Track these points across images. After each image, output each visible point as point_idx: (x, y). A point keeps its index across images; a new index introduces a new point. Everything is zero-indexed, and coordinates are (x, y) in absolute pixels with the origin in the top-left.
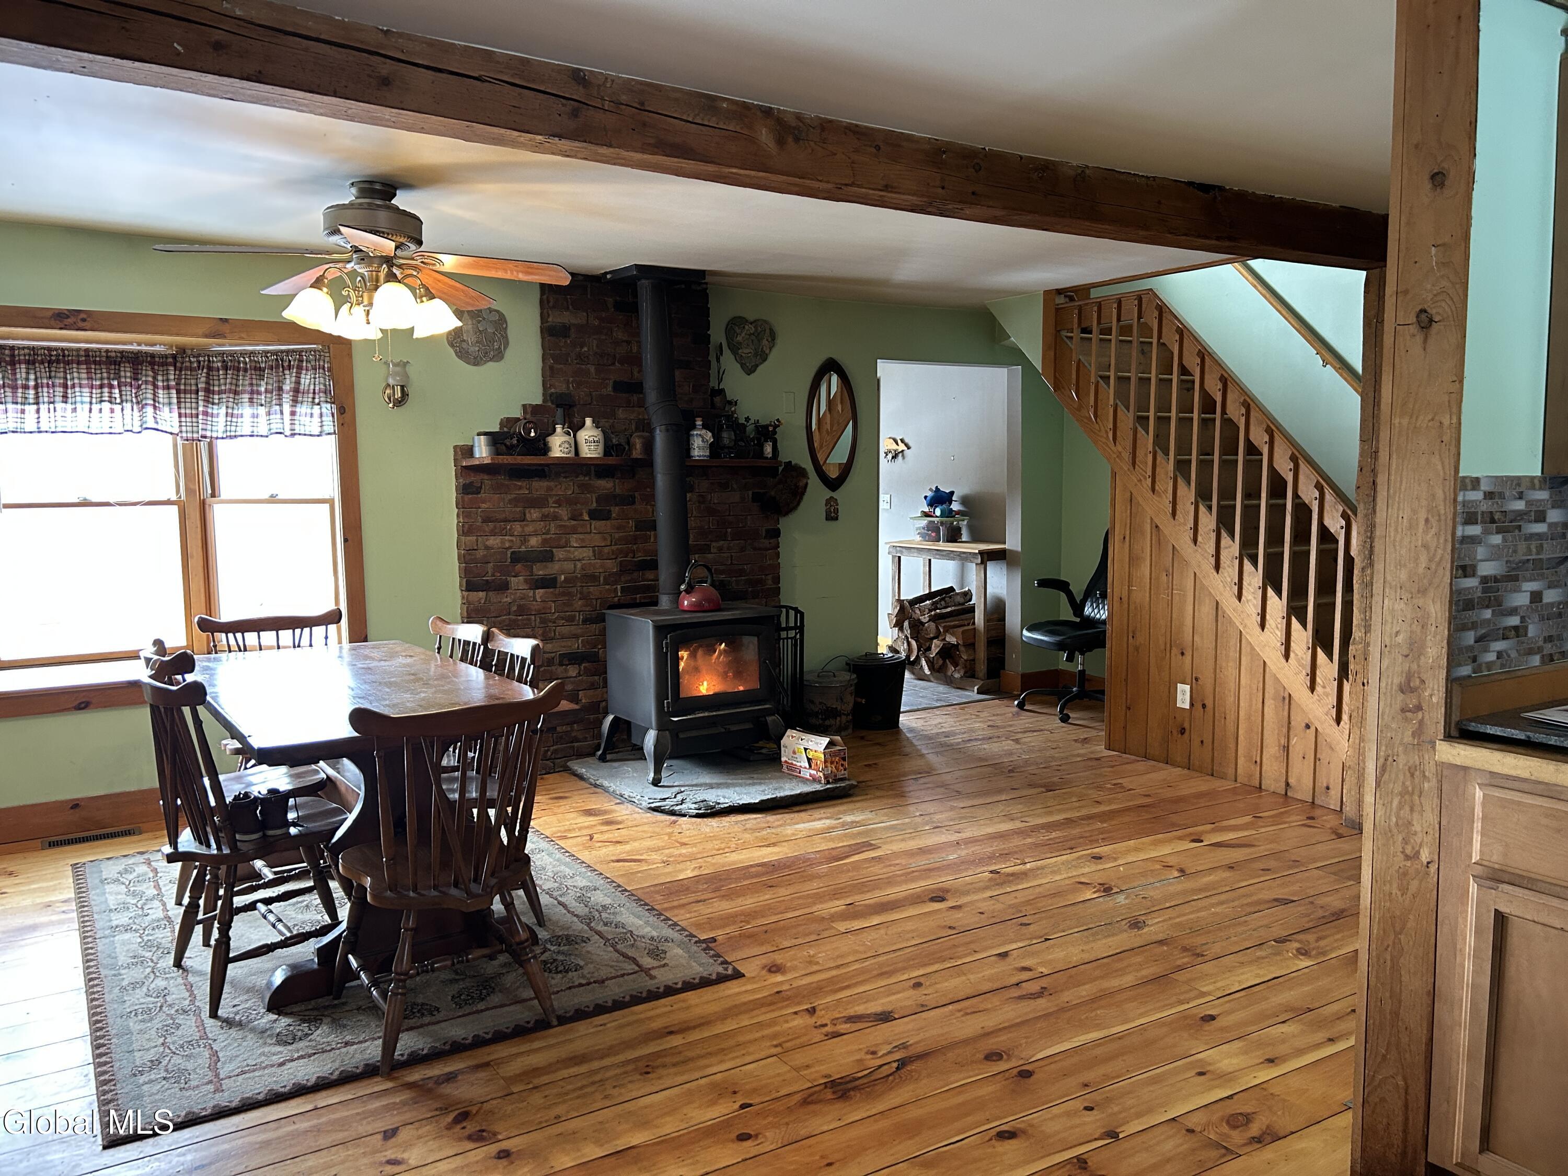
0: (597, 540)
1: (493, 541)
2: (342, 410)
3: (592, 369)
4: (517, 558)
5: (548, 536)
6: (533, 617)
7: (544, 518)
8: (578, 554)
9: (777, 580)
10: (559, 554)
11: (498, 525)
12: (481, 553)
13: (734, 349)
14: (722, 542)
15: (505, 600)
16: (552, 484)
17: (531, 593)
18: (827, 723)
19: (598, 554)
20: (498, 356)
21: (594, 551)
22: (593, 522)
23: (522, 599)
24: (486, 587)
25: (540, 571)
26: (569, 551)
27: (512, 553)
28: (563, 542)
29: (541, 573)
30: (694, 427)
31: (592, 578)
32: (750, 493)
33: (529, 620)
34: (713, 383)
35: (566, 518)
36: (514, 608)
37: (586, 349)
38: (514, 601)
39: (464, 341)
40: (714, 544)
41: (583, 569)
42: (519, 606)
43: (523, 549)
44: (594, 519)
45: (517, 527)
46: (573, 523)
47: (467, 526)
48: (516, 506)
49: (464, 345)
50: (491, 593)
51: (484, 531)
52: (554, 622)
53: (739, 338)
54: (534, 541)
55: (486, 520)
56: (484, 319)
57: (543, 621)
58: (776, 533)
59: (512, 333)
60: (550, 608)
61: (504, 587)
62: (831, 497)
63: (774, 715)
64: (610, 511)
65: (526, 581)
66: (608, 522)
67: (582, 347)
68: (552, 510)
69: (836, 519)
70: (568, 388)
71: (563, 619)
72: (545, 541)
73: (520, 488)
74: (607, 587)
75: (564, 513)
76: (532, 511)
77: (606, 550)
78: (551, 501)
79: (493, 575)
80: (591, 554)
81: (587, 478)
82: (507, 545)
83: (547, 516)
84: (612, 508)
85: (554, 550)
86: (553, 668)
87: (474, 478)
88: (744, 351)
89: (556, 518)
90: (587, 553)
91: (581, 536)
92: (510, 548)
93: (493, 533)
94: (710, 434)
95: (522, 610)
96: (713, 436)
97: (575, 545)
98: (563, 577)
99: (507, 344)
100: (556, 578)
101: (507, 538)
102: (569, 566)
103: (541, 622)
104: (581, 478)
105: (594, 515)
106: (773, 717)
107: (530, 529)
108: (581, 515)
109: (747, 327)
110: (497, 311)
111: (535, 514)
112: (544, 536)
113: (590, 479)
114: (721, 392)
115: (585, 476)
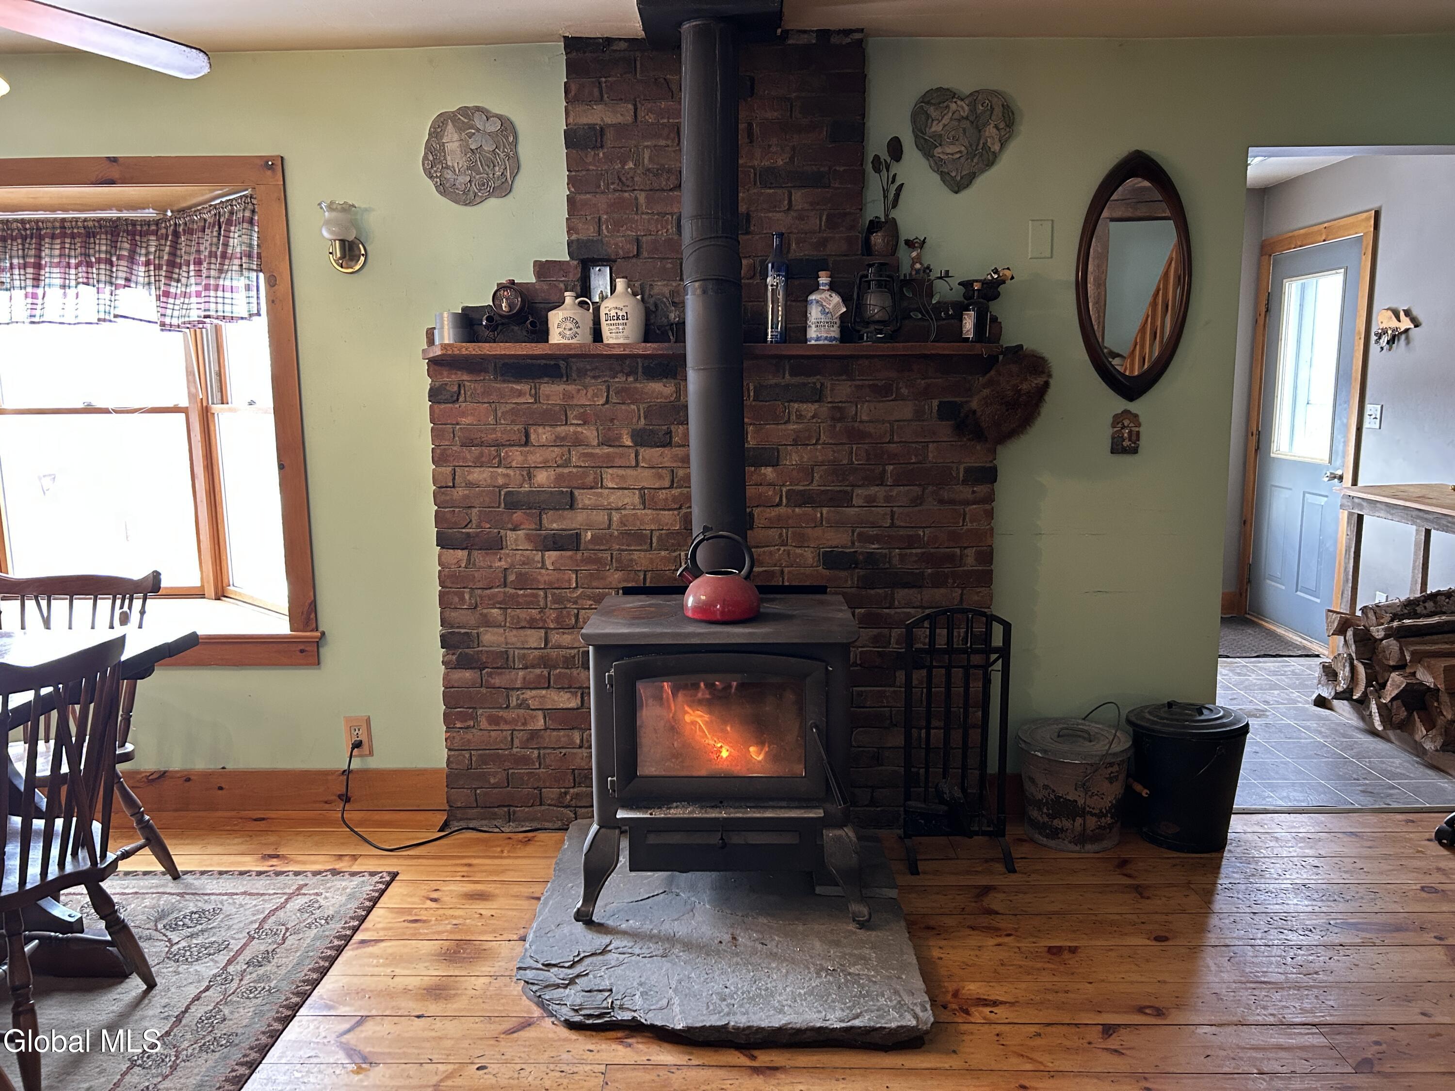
0: (645, 478)
1: (479, 475)
2: (271, 282)
3: (642, 197)
4: (513, 502)
5: (566, 470)
6: (541, 593)
7: (559, 442)
8: (615, 499)
9: (987, 557)
10: (584, 498)
11: (486, 450)
12: (459, 493)
13: (926, 146)
14: (877, 489)
15: (498, 564)
16: (571, 388)
17: (538, 556)
18: (1056, 823)
19: (646, 499)
20: (504, 188)
21: (642, 497)
22: (642, 450)
23: (524, 564)
24: (467, 543)
25: (554, 523)
26: (601, 495)
27: (507, 494)
28: (590, 479)
29: (555, 526)
30: (815, 288)
31: (638, 538)
32: (935, 403)
33: (536, 596)
34: (874, 209)
35: (595, 443)
36: (512, 578)
37: (631, 165)
38: (512, 566)
39: (447, 167)
40: (858, 491)
41: (622, 523)
42: (520, 575)
43: (526, 488)
44: (642, 445)
45: (516, 455)
46: (607, 450)
47: (438, 451)
48: (513, 422)
49: (449, 175)
50: (475, 553)
51: (465, 459)
52: (575, 603)
53: (937, 128)
54: (542, 477)
55: (468, 443)
56: (478, 130)
57: (558, 600)
58: (989, 475)
59: (525, 150)
60: (570, 581)
61: (496, 545)
62: (1126, 412)
63: (841, 826)
64: (669, 433)
65: (528, 537)
66: (666, 451)
67: (624, 163)
68: (572, 429)
69: (1134, 451)
70: (599, 232)
71: (590, 598)
72: (560, 478)
73: (520, 394)
74: (663, 553)
75: (590, 433)
76: (540, 430)
77: (662, 494)
78: (571, 415)
79: (478, 526)
80: (637, 500)
81: (631, 379)
82: (501, 481)
83: (563, 439)
84: (673, 428)
85: (576, 492)
86: (575, 672)
87: (451, 379)
88: (949, 150)
89: (578, 442)
90: (632, 499)
91: (621, 472)
92: (505, 486)
93: (479, 463)
94: (836, 299)
95: (523, 581)
96: (845, 300)
97: (610, 485)
98: (589, 534)
99: (517, 168)
100: (578, 536)
101: (500, 470)
102: (601, 517)
103: (554, 602)
104: (620, 378)
105: (642, 439)
106: (838, 832)
107: (536, 457)
108: (620, 437)
109: (953, 106)
110: (500, 117)
111: (542, 435)
112: (559, 470)
113: (636, 380)
114: (890, 226)
115: (628, 375)
